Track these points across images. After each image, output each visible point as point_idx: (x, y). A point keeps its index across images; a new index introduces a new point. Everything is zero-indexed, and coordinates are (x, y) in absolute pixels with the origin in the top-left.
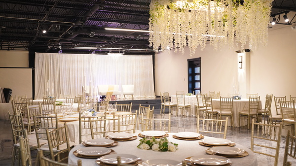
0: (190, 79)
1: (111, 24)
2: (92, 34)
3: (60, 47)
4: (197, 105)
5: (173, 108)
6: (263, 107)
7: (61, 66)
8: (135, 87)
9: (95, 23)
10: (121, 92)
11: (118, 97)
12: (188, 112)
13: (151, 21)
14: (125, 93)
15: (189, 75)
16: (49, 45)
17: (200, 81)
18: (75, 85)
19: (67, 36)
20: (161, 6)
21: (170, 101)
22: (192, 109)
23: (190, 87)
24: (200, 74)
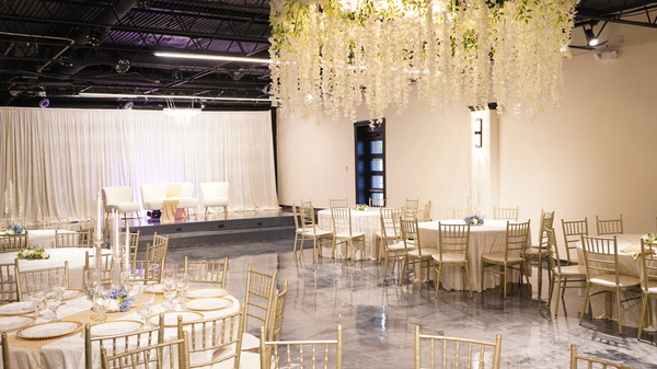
0: (361, 167)
1: (169, 39)
2: (123, 65)
3: (43, 94)
4: (380, 234)
5: (324, 241)
6: (535, 242)
7: (46, 138)
8: (231, 189)
9: (130, 36)
10: (196, 200)
11: (191, 211)
12: (359, 252)
13: (274, 43)
14: (208, 203)
15: (358, 158)
16: (13, 89)
17: (383, 173)
18: (84, 184)
19: (56, 69)
20: (301, 7)
21: (316, 223)
22: (367, 244)
23: (361, 186)
24: (383, 156)
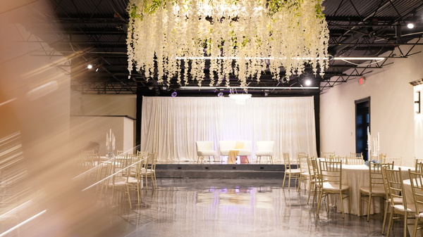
0: (361, 133)
7: (175, 113)
10: (252, 151)
23: (361, 146)
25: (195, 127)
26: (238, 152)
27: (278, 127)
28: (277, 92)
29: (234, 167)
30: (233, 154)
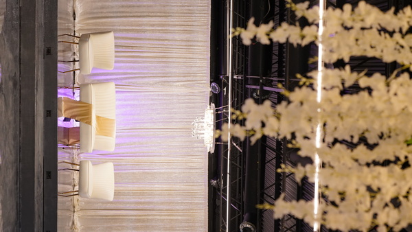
25: (148, 35)
26: (89, 123)
27: (146, 206)
28: (219, 203)
29: (51, 114)
30: (83, 110)
